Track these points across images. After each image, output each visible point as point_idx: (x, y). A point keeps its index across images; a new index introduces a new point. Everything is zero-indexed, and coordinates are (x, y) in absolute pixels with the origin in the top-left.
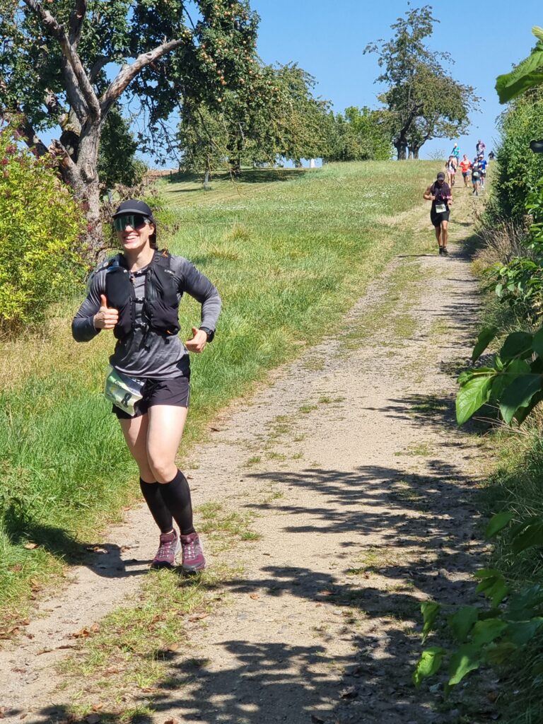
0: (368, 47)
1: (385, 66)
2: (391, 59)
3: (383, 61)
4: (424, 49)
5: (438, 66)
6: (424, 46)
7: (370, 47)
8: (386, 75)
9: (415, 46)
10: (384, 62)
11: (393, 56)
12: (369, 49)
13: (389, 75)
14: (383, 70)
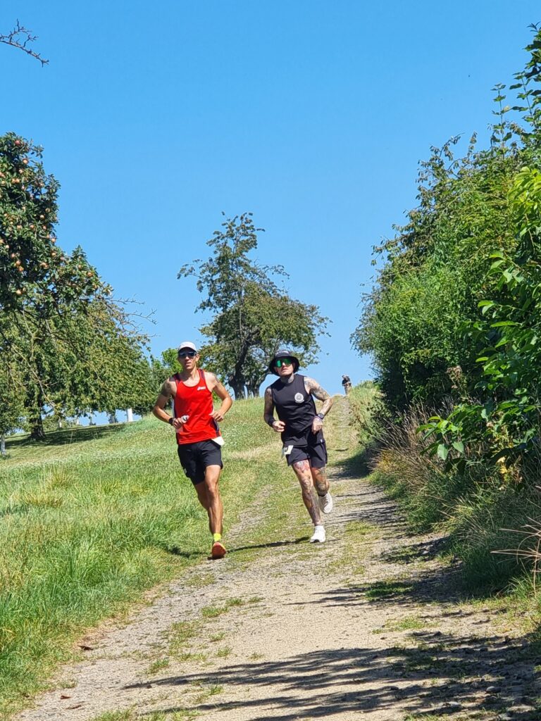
0: (183, 270)
1: (206, 290)
2: (213, 281)
3: (203, 285)
4: (252, 265)
5: (270, 283)
6: (250, 261)
7: (185, 269)
8: (209, 300)
9: (240, 264)
10: (205, 285)
11: (215, 278)
12: (184, 272)
13: (212, 300)
14: (205, 296)
